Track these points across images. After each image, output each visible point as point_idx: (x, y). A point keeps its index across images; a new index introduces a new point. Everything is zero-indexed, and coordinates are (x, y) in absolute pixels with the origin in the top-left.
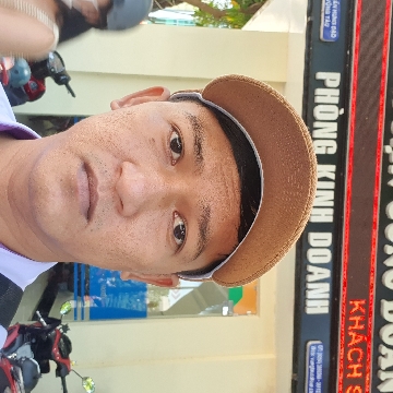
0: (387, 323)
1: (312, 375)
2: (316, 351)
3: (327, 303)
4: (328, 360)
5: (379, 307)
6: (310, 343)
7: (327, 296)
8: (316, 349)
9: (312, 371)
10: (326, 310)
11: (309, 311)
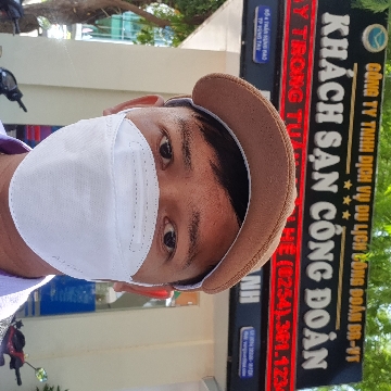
0: (310, 309)
1: (245, 356)
2: (249, 336)
3: (258, 293)
4: (259, 343)
5: (303, 295)
6: (244, 329)
7: (259, 287)
8: (248, 334)
9: (245, 353)
10: (257, 300)
11: (243, 301)
